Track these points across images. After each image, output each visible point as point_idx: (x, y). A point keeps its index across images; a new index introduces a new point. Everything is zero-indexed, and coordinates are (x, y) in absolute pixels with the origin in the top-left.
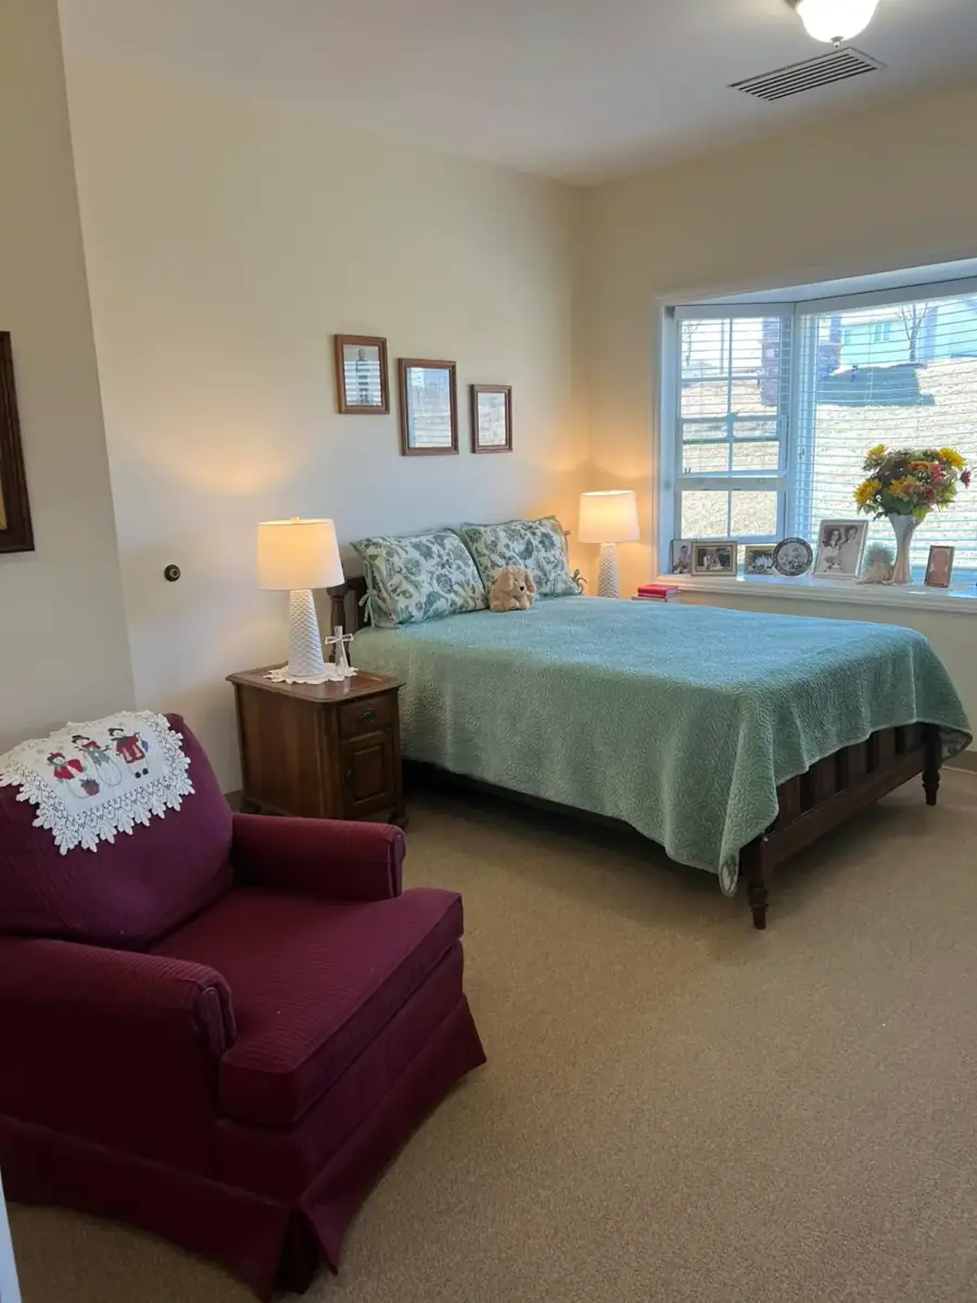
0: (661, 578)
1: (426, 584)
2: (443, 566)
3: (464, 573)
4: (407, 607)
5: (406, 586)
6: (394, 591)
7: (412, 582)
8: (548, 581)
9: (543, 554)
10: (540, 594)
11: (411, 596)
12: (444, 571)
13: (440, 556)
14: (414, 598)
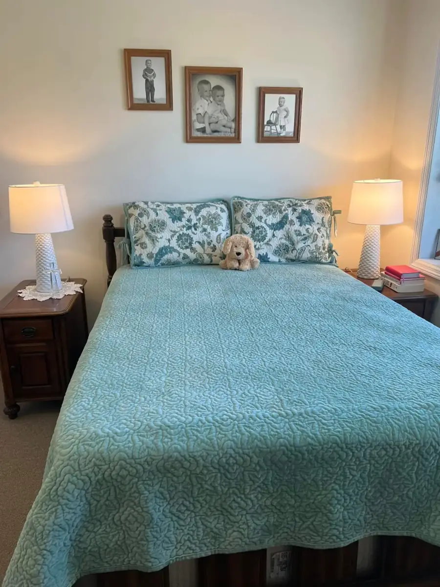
0: (420, 261)
1: (164, 239)
2: (189, 228)
3: (208, 236)
4: (141, 255)
5: (146, 240)
6: (136, 242)
7: (150, 237)
8: (294, 249)
9: (297, 226)
10: (286, 259)
11: (146, 247)
12: (189, 232)
13: (189, 220)
14: (148, 249)
